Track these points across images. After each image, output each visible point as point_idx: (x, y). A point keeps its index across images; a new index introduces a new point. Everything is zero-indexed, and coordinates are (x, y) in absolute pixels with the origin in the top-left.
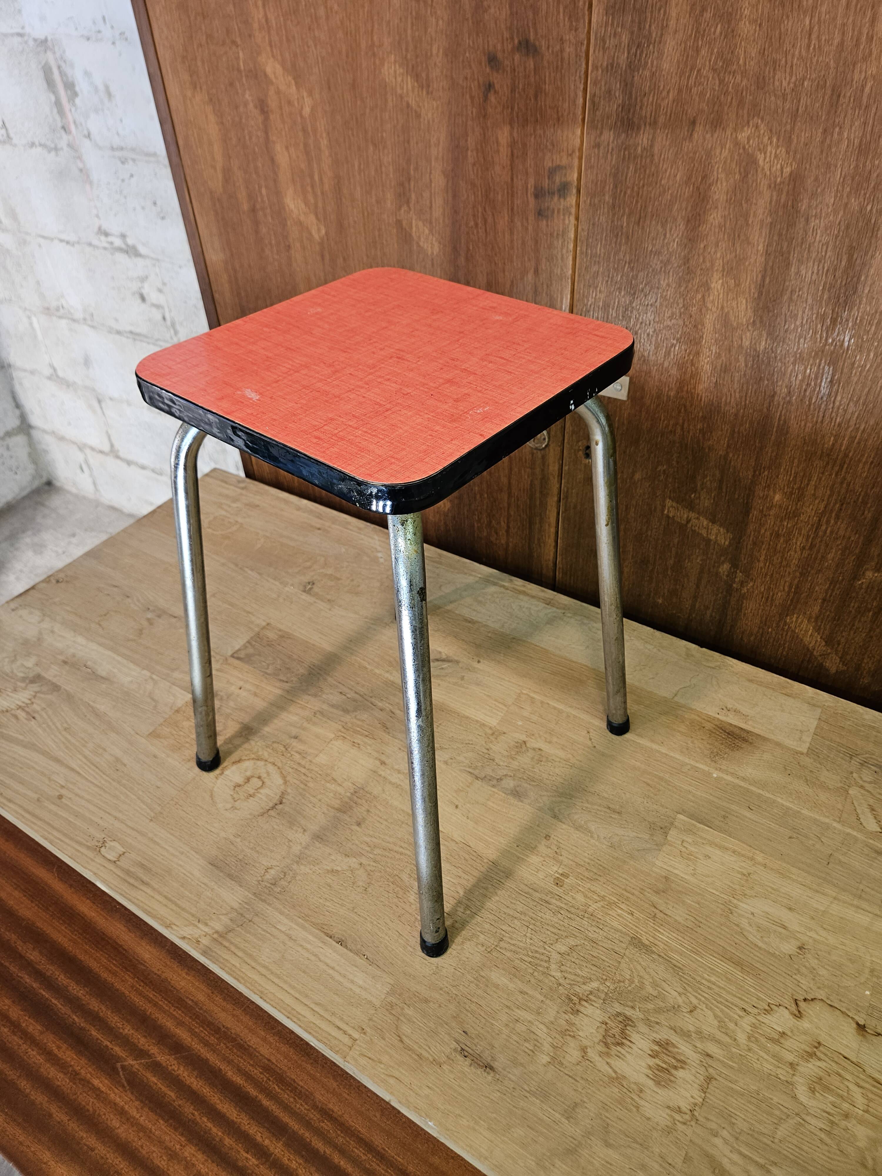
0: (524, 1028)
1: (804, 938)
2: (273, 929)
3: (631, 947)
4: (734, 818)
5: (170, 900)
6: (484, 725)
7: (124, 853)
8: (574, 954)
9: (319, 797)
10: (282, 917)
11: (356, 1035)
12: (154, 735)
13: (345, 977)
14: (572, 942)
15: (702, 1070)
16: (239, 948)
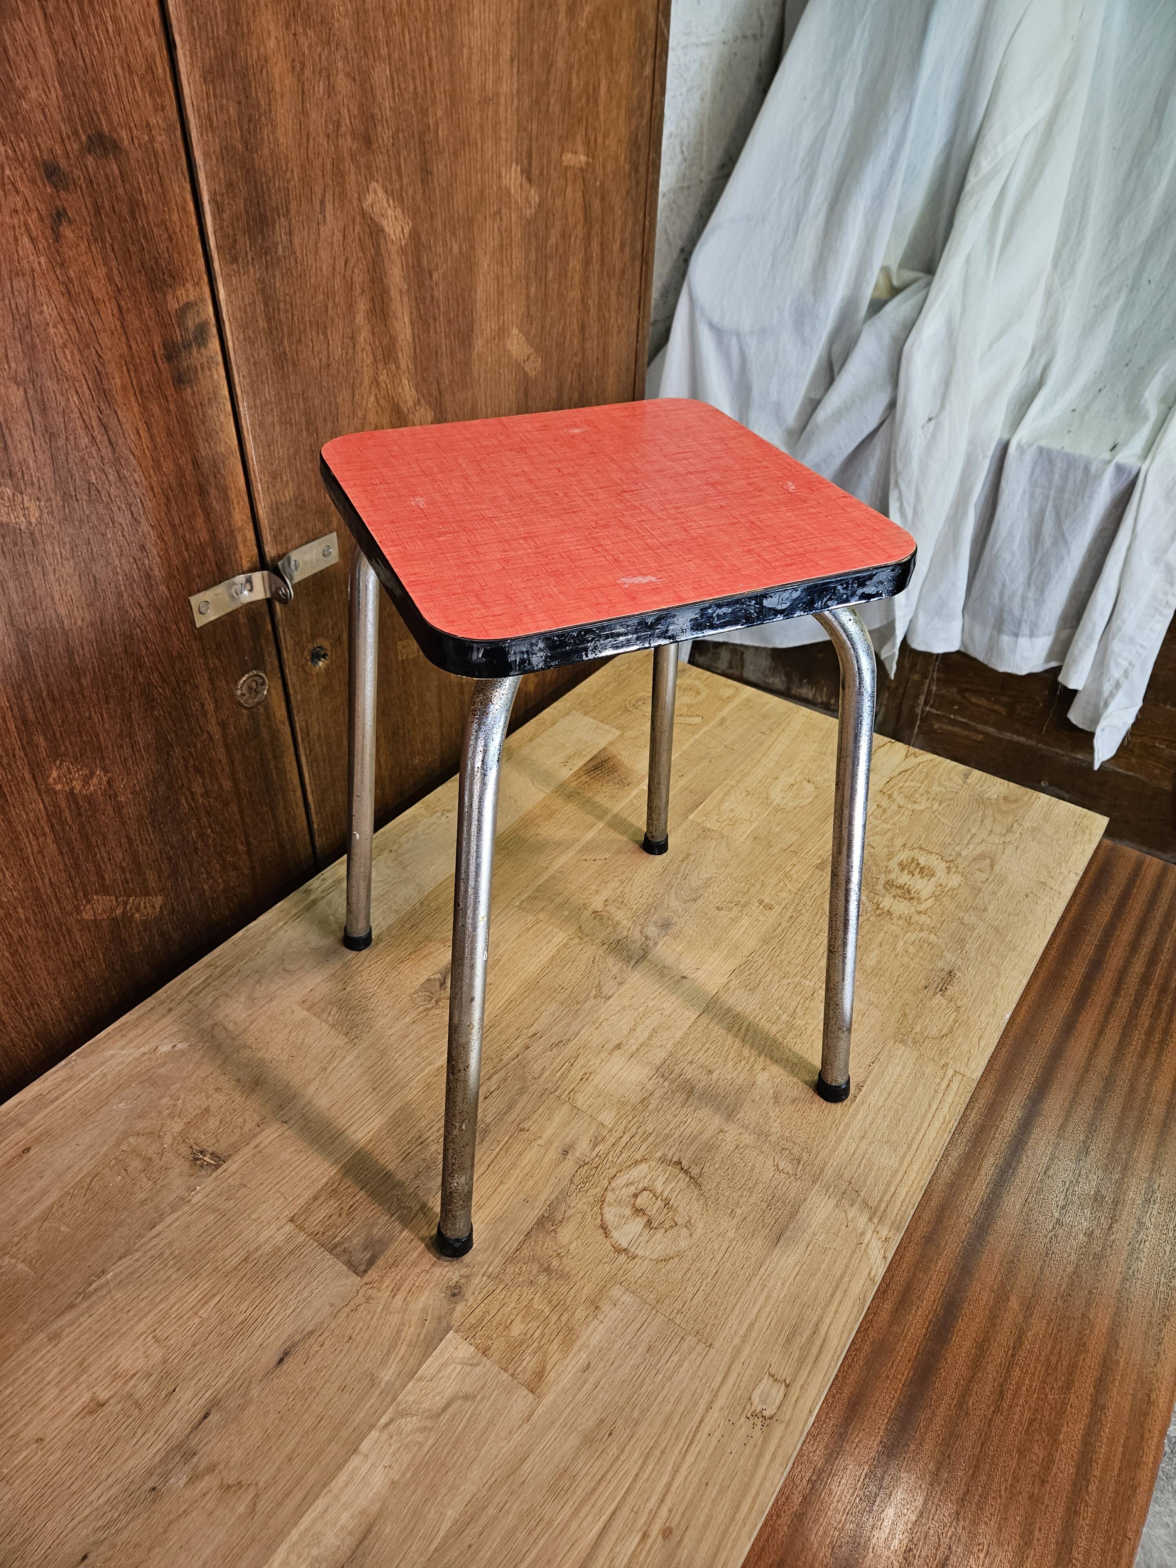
0: (912, 947)
2: (855, 1157)
6: (565, 945)
7: (772, 1376)
9: (669, 1118)
10: (840, 1148)
11: (950, 1072)
12: (535, 1383)
13: (896, 1082)
15: (916, 851)
16: (886, 1191)
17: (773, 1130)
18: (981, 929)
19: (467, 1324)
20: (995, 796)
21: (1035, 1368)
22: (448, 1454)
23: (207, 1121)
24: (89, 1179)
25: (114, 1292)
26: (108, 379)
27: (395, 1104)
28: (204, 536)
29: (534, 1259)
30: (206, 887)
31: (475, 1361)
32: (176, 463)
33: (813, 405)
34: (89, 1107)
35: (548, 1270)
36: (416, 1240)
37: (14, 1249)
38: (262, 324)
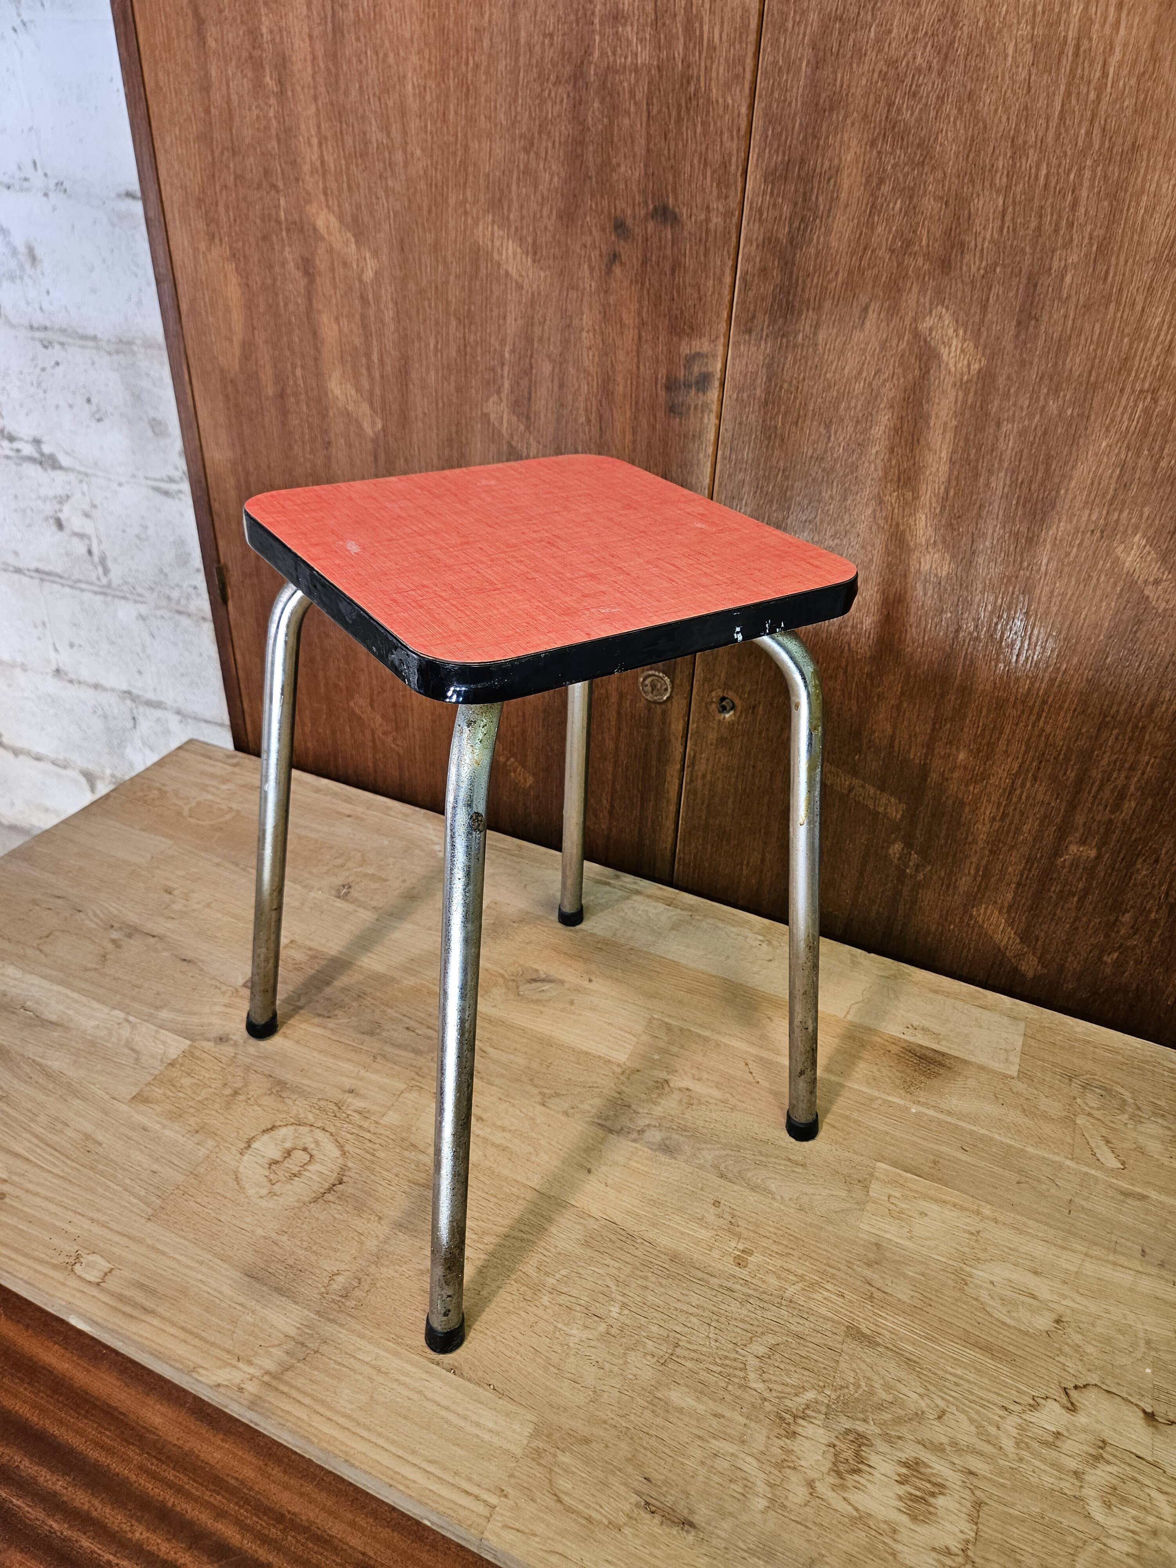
0: (726, 1465)
1: (1060, 1309)
2: (352, 1360)
3: (849, 1340)
4: (947, 1163)
5: (191, 1333)
6: (609, 1061)
7: (111, 1271)
8: (777, 1356)
9: (395, 1171)
10: (362, 1342)
11: (493, 1500)
12: (140, 1099)
13: (465, 1418)
14: (771, 1340)
15: (967, 1494)
16: (304, 1393)
17: (383, 1269)
22: (98, 1055)
23: (376, 882)
26: (614, 383)
27: (399, 975)
29: (246, 1083)
31: (164, 1060)
34: (385, 830)
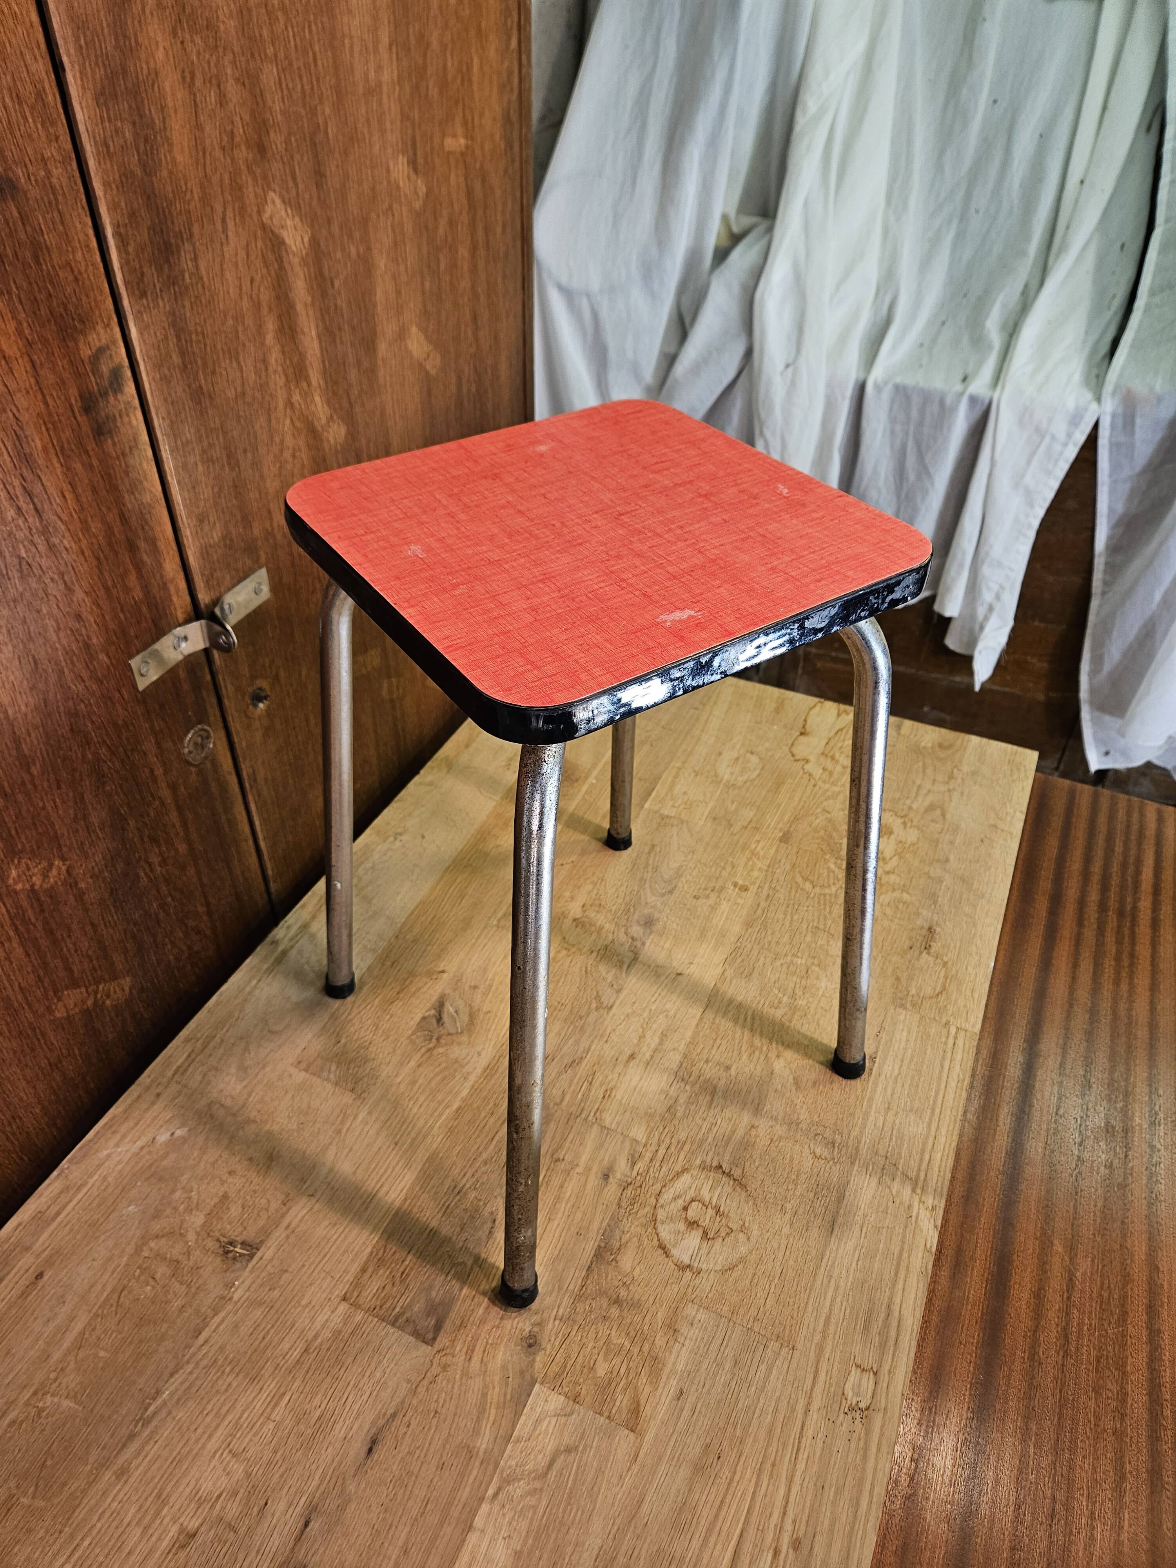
1: (743, 750)
2: (885, 1130)
3: (790, 842)
7: (857, 1366)
11: (953, 1030)
12: (634, 1421)
13: (905, 1049)
16: (921, 1160)
17: (802, 1117)
18: (948, 880)
19: (551, 1374)
20: (930, 745)
21: (1091, 1306)
22: (564, 1512)
23: (228, 1209)
24: (116, 1296)
25: (174, 1413)
26: (28, 443)
27: (422, 1155)
28: (138, 594)
29: (601, 1293)
30: (171, 957)
31: (568, 1410)
32: (104, 522)
33: (669, 360)
34: (96, 1217)
35: (617, 1301)
36: (478, 1295)
37: (54, 1386)
38: (176, 359)
